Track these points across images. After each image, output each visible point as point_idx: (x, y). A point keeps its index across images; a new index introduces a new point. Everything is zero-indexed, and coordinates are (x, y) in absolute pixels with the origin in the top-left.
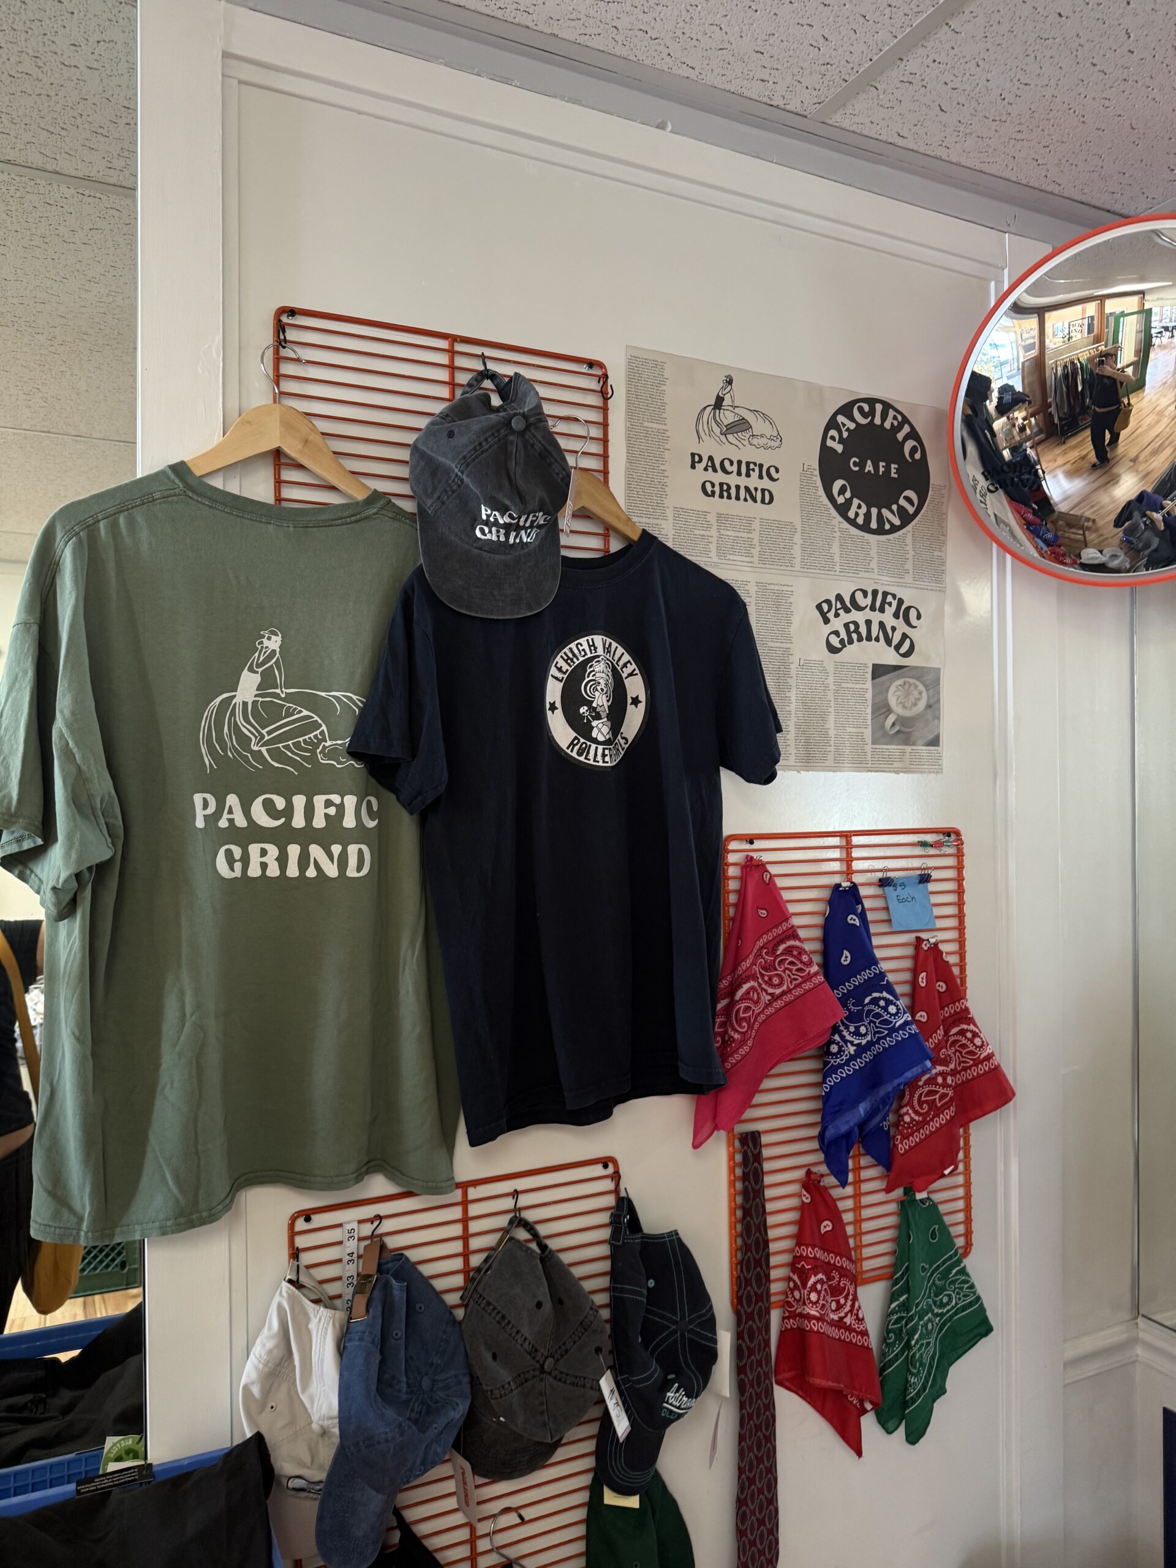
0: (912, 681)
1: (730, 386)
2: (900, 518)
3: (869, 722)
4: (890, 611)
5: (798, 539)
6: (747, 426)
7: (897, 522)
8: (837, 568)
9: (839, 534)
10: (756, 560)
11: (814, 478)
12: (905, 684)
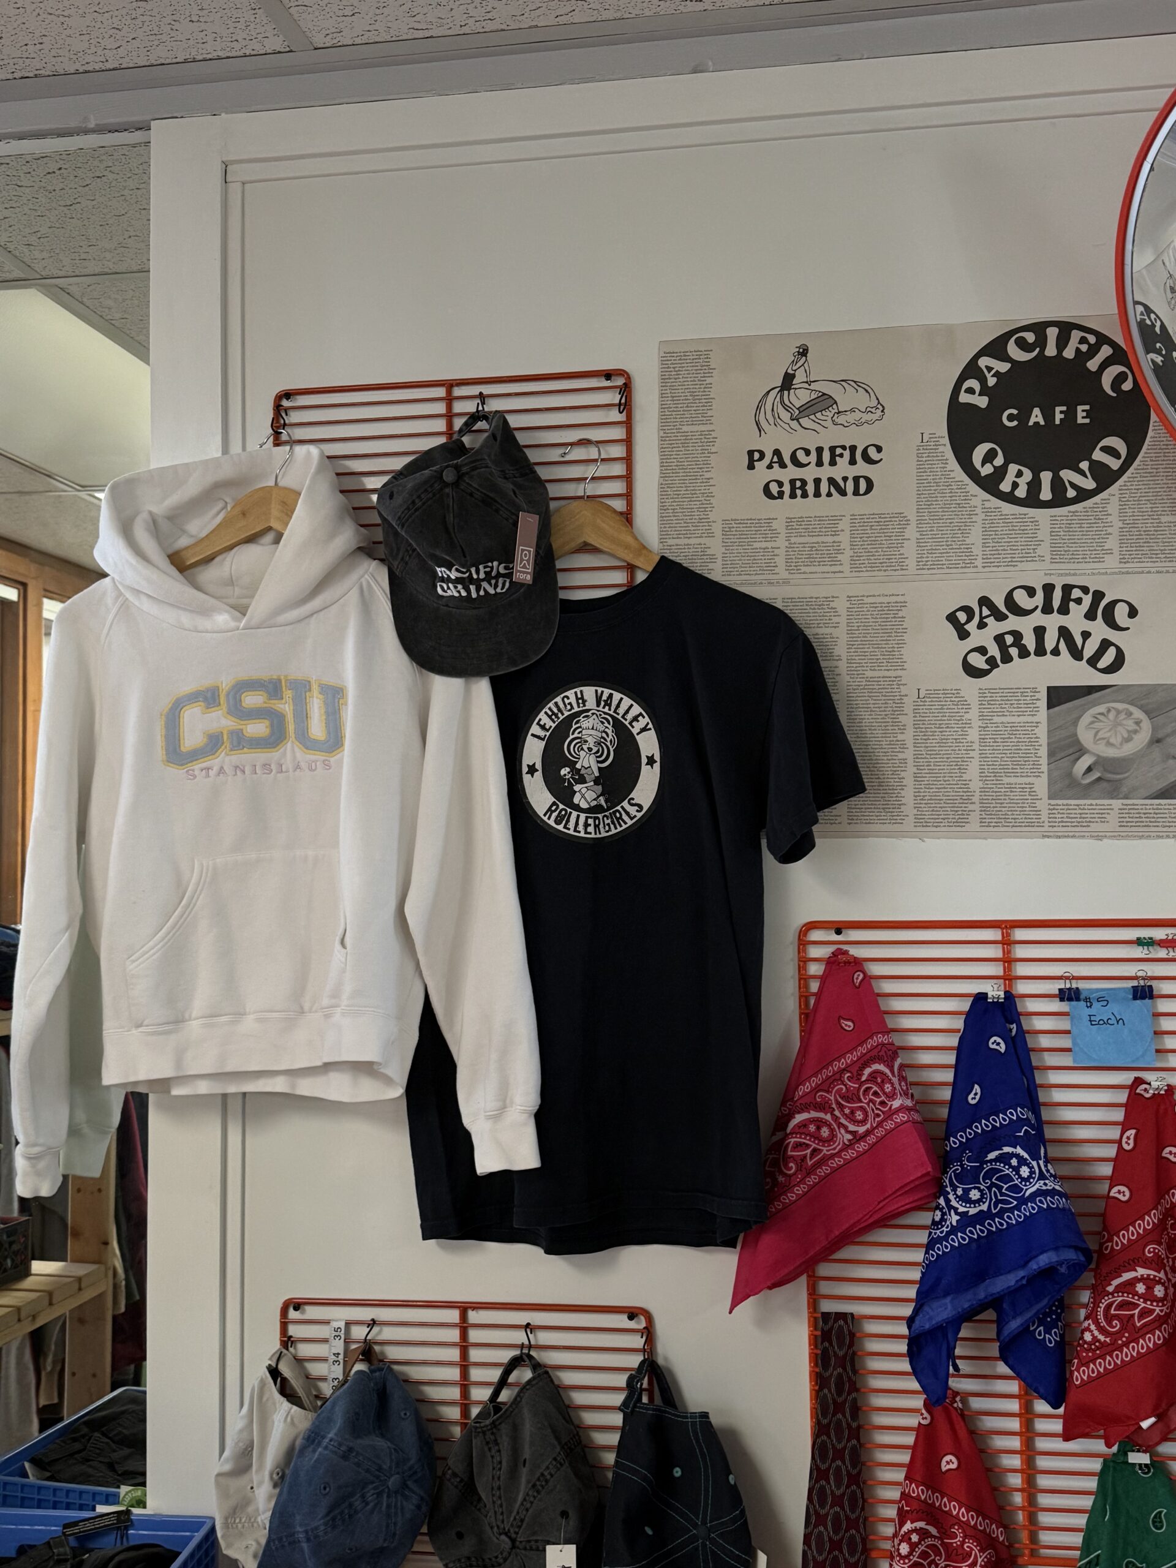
0: (1120, 706)
1: (804, 358)
2: (1094, 479)
3: (1044, 768)
4: (1077, 612)
5: (911, 532)
6: (831, 402)
7: (1089, 484)
8: (979, 562)
9: (983, 516)
10: (846, 568)
11: (941, 449)
12: (1109, 711)
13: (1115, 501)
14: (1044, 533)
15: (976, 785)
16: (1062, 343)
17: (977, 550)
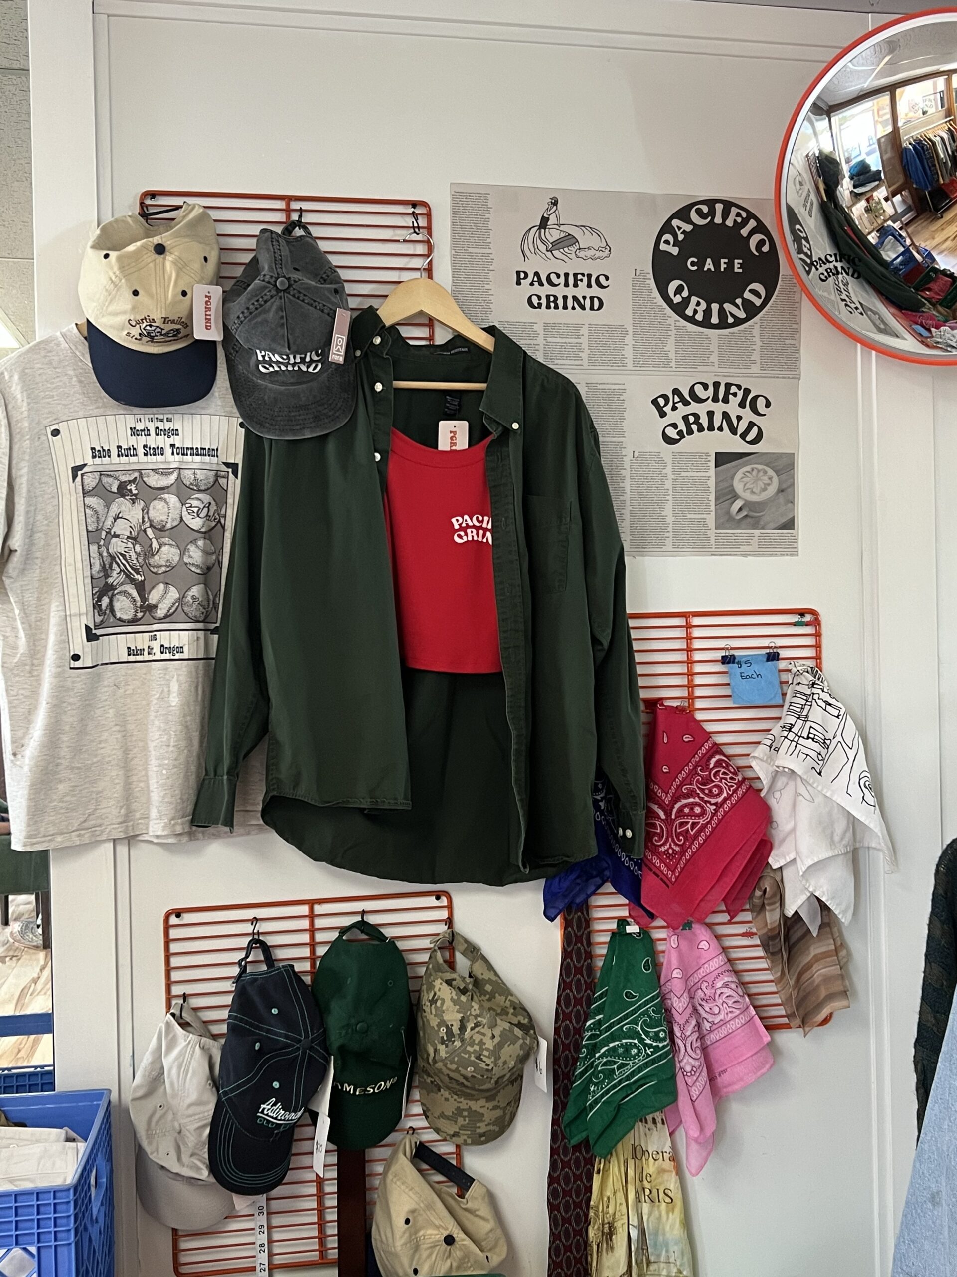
0: (760, 467)
1: (555, 207)
2: (745, 311)
3: (713, 508)
4: (734, 401)
5: (629, 339)
6: (574, 240)
7: (742, 315)
8: (673, 364)
9: (674, 332)
10: (585, 362)
11: (648, 282)
12: (753, 470)
13: (757, 327)
14: (714, 347)
15: (670, 519)
16: (725, 215)
17: (672, 355)
